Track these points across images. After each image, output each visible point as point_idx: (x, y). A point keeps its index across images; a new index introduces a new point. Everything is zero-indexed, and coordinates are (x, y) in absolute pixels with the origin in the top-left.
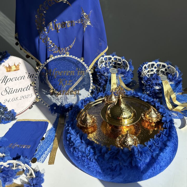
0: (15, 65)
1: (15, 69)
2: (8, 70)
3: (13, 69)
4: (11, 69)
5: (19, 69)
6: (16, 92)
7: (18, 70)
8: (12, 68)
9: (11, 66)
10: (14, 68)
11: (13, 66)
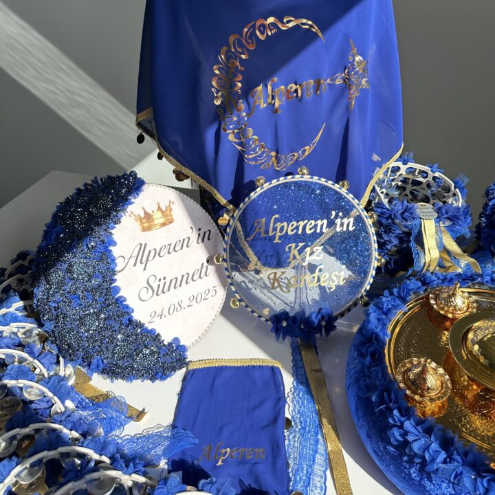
0: (159, 209)
1: (162, 220)
2: (146, 225)
3: (157, 222)
4: (152, 223)
5: (172, 219)
6: (175, 288)
7: (171, 222)
8: (155, 217)
9: (152, 213)
10: (158, 218)
11: (155, 212)
